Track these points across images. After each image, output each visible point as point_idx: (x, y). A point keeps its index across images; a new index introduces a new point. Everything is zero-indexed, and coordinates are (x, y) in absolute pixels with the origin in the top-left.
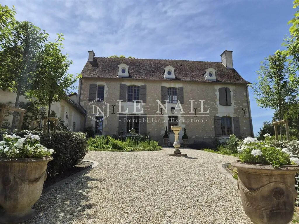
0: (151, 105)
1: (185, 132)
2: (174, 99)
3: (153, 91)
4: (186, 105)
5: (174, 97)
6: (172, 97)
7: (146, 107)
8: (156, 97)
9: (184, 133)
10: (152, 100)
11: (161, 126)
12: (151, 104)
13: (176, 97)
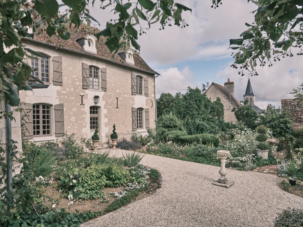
0: (69, 90)
1: (115, 129)
2: (95, 84)
3: (71, 68)
4: (109, 93)
5: (95, 80)
6: (93, 80)
7: (62, 92)
8: (75, 78)
9: (114, 131)
10: (70, 82)
11: (82, 122)
12: (69, 88)
13: (97, 80)
